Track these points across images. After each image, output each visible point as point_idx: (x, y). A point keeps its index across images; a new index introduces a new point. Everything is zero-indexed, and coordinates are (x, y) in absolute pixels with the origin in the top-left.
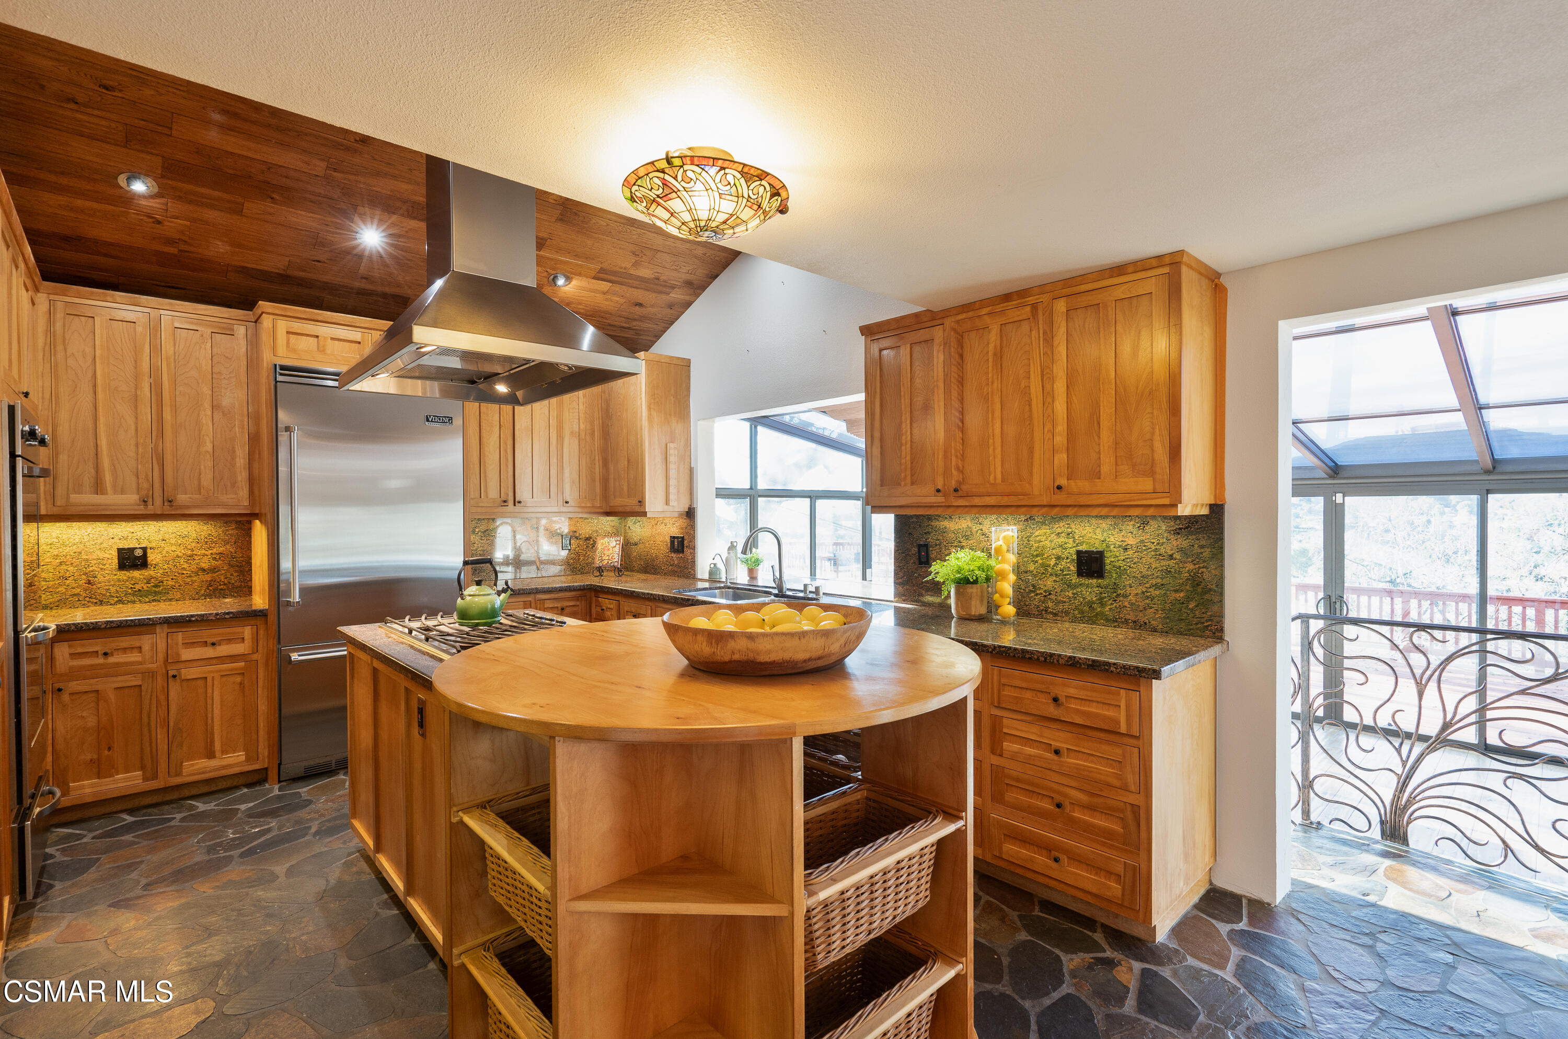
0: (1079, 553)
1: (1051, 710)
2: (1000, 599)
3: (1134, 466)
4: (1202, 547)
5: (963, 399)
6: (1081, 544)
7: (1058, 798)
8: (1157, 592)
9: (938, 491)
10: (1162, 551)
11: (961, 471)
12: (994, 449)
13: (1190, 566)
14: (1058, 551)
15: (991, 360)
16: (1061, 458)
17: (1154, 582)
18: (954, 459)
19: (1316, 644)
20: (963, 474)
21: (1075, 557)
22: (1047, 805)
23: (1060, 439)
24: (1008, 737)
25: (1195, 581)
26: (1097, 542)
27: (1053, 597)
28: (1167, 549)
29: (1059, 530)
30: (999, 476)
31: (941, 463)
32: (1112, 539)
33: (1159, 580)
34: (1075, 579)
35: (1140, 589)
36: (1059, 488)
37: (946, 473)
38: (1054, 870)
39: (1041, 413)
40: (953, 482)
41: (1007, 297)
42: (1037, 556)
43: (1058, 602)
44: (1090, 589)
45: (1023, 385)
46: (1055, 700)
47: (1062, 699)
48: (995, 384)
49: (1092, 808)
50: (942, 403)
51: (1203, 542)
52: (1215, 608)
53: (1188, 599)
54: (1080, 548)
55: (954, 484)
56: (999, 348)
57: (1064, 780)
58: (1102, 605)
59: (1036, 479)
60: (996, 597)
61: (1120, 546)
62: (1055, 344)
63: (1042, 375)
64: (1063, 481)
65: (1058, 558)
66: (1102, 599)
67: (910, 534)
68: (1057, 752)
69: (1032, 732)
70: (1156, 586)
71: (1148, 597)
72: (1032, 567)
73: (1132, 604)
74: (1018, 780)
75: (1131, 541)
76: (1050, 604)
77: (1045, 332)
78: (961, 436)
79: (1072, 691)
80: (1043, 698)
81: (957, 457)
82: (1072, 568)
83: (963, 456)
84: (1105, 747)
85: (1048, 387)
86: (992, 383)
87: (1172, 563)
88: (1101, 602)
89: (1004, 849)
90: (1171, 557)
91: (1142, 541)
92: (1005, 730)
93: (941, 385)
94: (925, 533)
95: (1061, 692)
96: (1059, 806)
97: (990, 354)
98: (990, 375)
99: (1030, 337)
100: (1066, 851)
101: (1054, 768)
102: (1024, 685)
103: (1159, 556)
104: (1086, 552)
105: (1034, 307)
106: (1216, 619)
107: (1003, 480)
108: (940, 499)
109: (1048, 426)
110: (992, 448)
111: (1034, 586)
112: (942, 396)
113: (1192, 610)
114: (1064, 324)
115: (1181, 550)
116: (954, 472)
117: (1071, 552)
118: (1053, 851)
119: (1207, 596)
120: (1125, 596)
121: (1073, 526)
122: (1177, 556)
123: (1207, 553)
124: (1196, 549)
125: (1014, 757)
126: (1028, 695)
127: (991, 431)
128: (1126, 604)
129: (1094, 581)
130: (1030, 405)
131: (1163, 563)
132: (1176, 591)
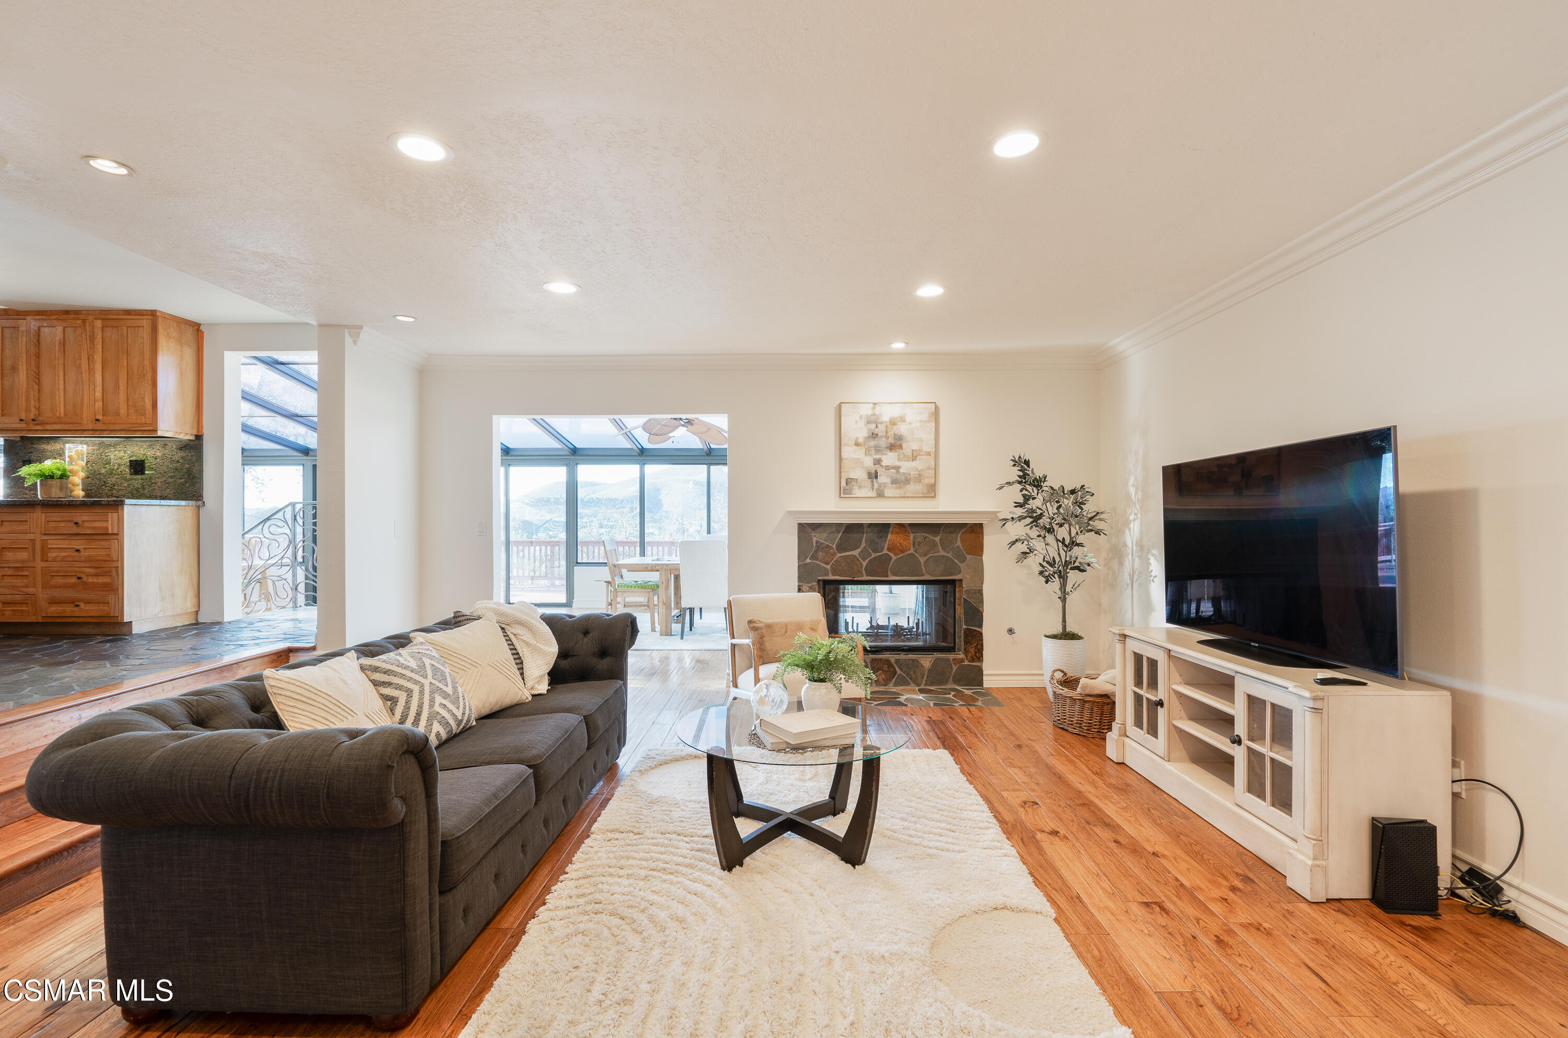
0: (131, 461)
1: (75, 530)
2: (73, 487)
3: (136, 410)
4: (192, 456)
5: (39, 366)
6: (132, 456)
7: (79, 575)
8: (171, 480)
9: (21, 420)
10: (174, 459)
11: (38, 409)
12: (59, 397)
13: (187, 466)
14: (119, 461)
15: (57, 346)
16: (99, 404)
17: (170, 475)
18: (32, 401)
19: (298, 518)
20: (39, 410)
21: (128, 464)
22: (74, 580)
23: (98, 394)
24: (51, 550)
25: (189, 471)
26: (141, 455)
27: (116, 487)
28: (176, 458)
29: (120, 449)
30: (62, 413)
31: (24, 404)
32: (149, 453)
33: (172, 474)
34: (128, 476)
35: (164, 479)
36: (97, 420)
37: (28, 410)
38: (76, 612)
39: (88, 380)
40: (32, 415)
41: (67, 312)
42: (106, 464)
43: (119, 491)
44: (137, 480)
45: (77, 363)
46: (76, 523)
47: (80, 523)
48: (60, 360)
49: (97, 575)
50: (25, 367)
51: (192, 454)
52: (198, 485)
53: (186, 482)
54: (131, 459)
55: (32, 416)
56: (62, 339)
57: (82, 565)
58: (144, 489)
59: (85, 416)
60: (70, 486)
61: (153, 457)
62: (95, 343)
63: (89, 359)
64: (100, 417)
65: (119, 465)
66: (143, 486)
67: (16, 453)
68: (78, 551)
69: (64, 544)
70: (171, 477)
71: (167, 483)
72: (103, 471)
73: (160, 487)
74: (57, 572)
75: (159, 454)
76: (114, 492)
77: (90, 336)
78: (37, 387)
79: (85, 518)
80: (71, 524)
81: (35, 400)
82: (127, 470)
83: (39, 400)
84: (103, 543)
85: (92, 366)
86: (58, 359)
87: (178, 464)
88: (143, 488)
89: (49, 611)
90: (178, 462)
91: (164, 454)
92: (49, 546)
93: (24, 356)
94: (29, 453)
95: (79, 519)
96: (79, 578)
97: (57, 342)
98: (57, 355)
99: (82, 337)
100: (81, 601)
101: (77, 560)
102: (59, 519)
103: (172, 461)
104: (135, 461)
105: (84, 321)
106: (198, 491)
107: (65, 415)
108: (23, 425)
109: (92, 387)
110: (57, 396)
111: (104, 482)
112: (25, 363)
113: (188, 487)
114: (100, 333)
115: (183, 458)
116: (33, 409)
117: (126, 460)
118: (74, 603)
119: (194, 480)
120: (156, 483)
121: (127, 447)
122: (181, 461)
123: (194, 459)
124: (190, 457)
125: (54, 560)
126: (63, 524)
127: (57, 387)
128: (156, 488)
129: (139, 477)
130: (82, 374)
131: (175, 465)
132: (180, 479)
